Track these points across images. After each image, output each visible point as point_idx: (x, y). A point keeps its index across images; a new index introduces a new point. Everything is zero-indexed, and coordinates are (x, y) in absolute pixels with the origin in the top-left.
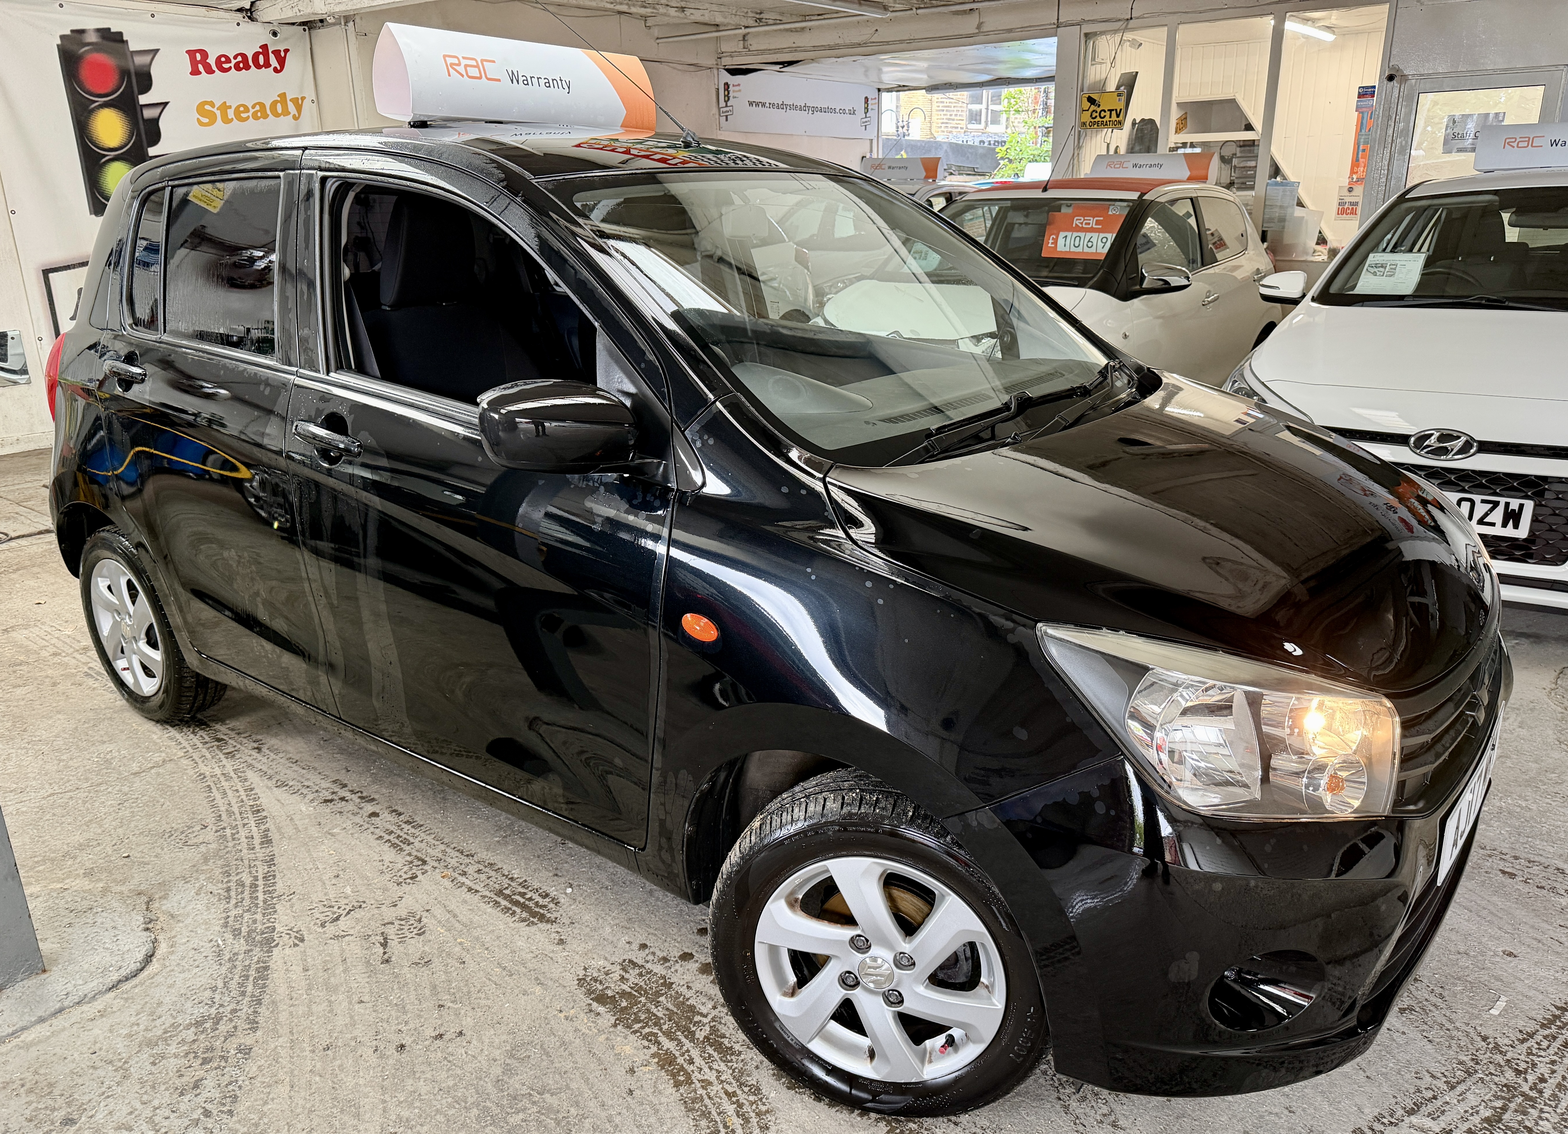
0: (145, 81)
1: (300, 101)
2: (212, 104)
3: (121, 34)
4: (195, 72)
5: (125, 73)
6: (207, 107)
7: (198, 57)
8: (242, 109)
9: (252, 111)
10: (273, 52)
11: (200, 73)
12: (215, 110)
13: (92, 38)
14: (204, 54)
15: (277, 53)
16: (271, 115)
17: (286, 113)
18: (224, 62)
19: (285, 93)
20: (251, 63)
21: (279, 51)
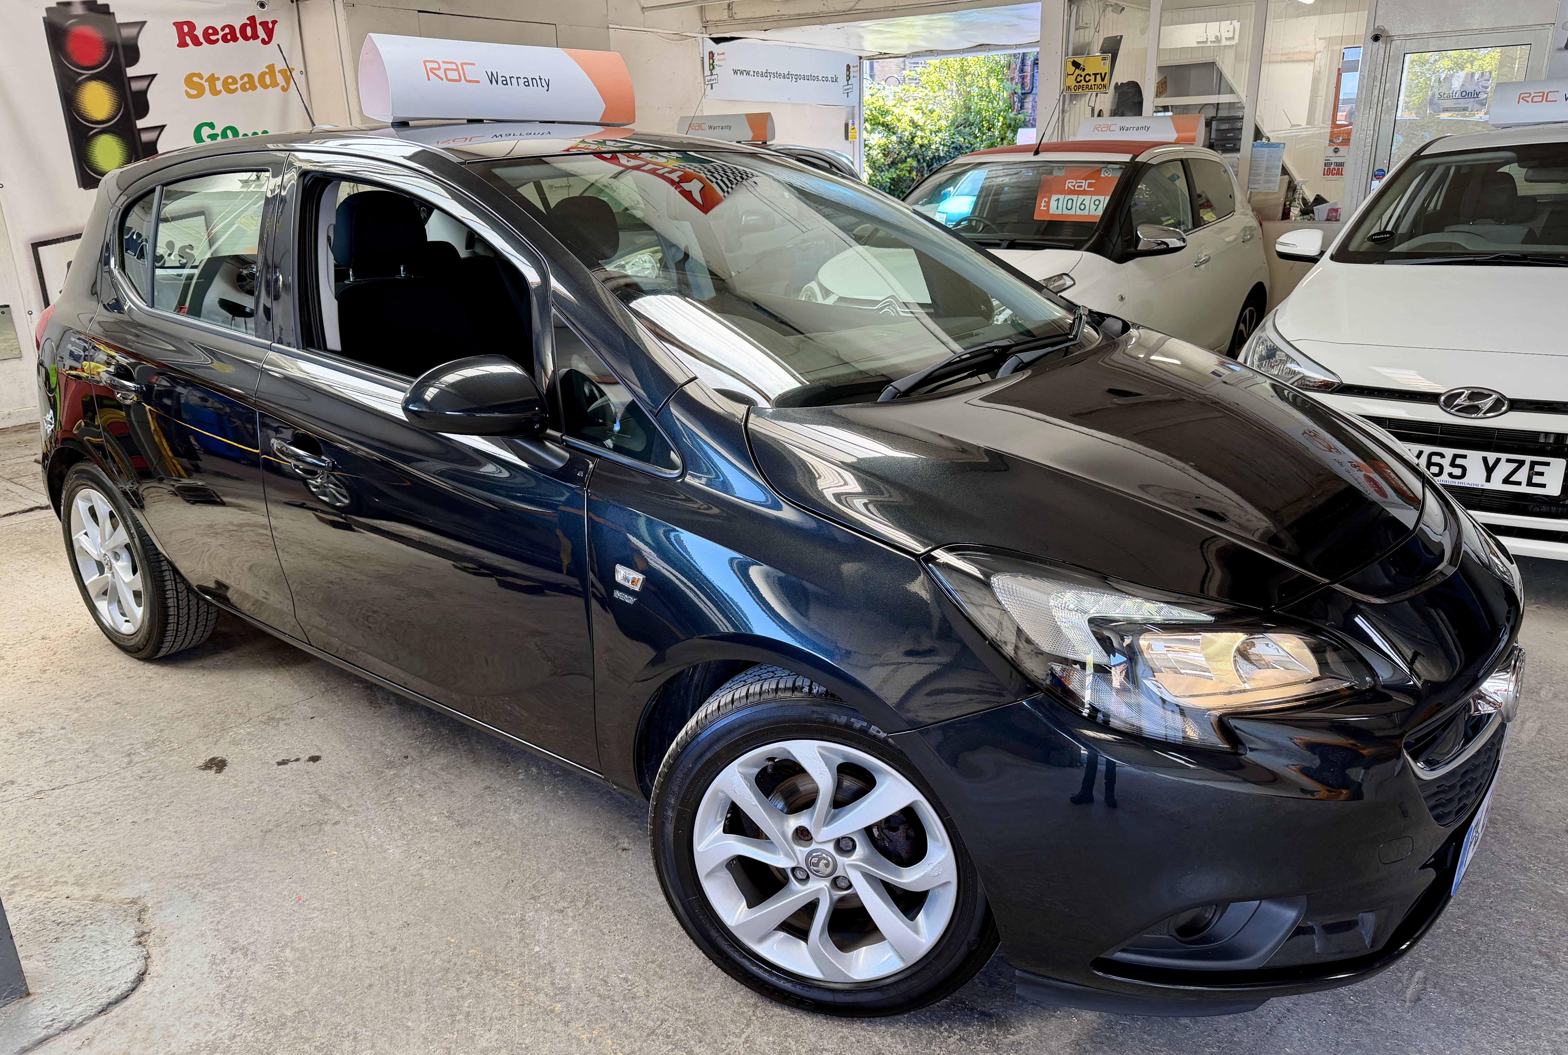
0: (132, 54)
1: (288, 73)
2: (200, 76)
3: (107, 6)
4: (182, 44)
5: (111, 46)
6: (195, 79)
7: (186, 29)
8: (230, 80)
9: (240, 82)
10: (260, 24)
11: (187, 45)
12: (203, 82)
13: (76, 10)
14: (192, 26)
15: (264, 24)
16: (260, 87)
18: (212, 34)
19: (273, 65)
20: (238, 35)
21: (267, 22)
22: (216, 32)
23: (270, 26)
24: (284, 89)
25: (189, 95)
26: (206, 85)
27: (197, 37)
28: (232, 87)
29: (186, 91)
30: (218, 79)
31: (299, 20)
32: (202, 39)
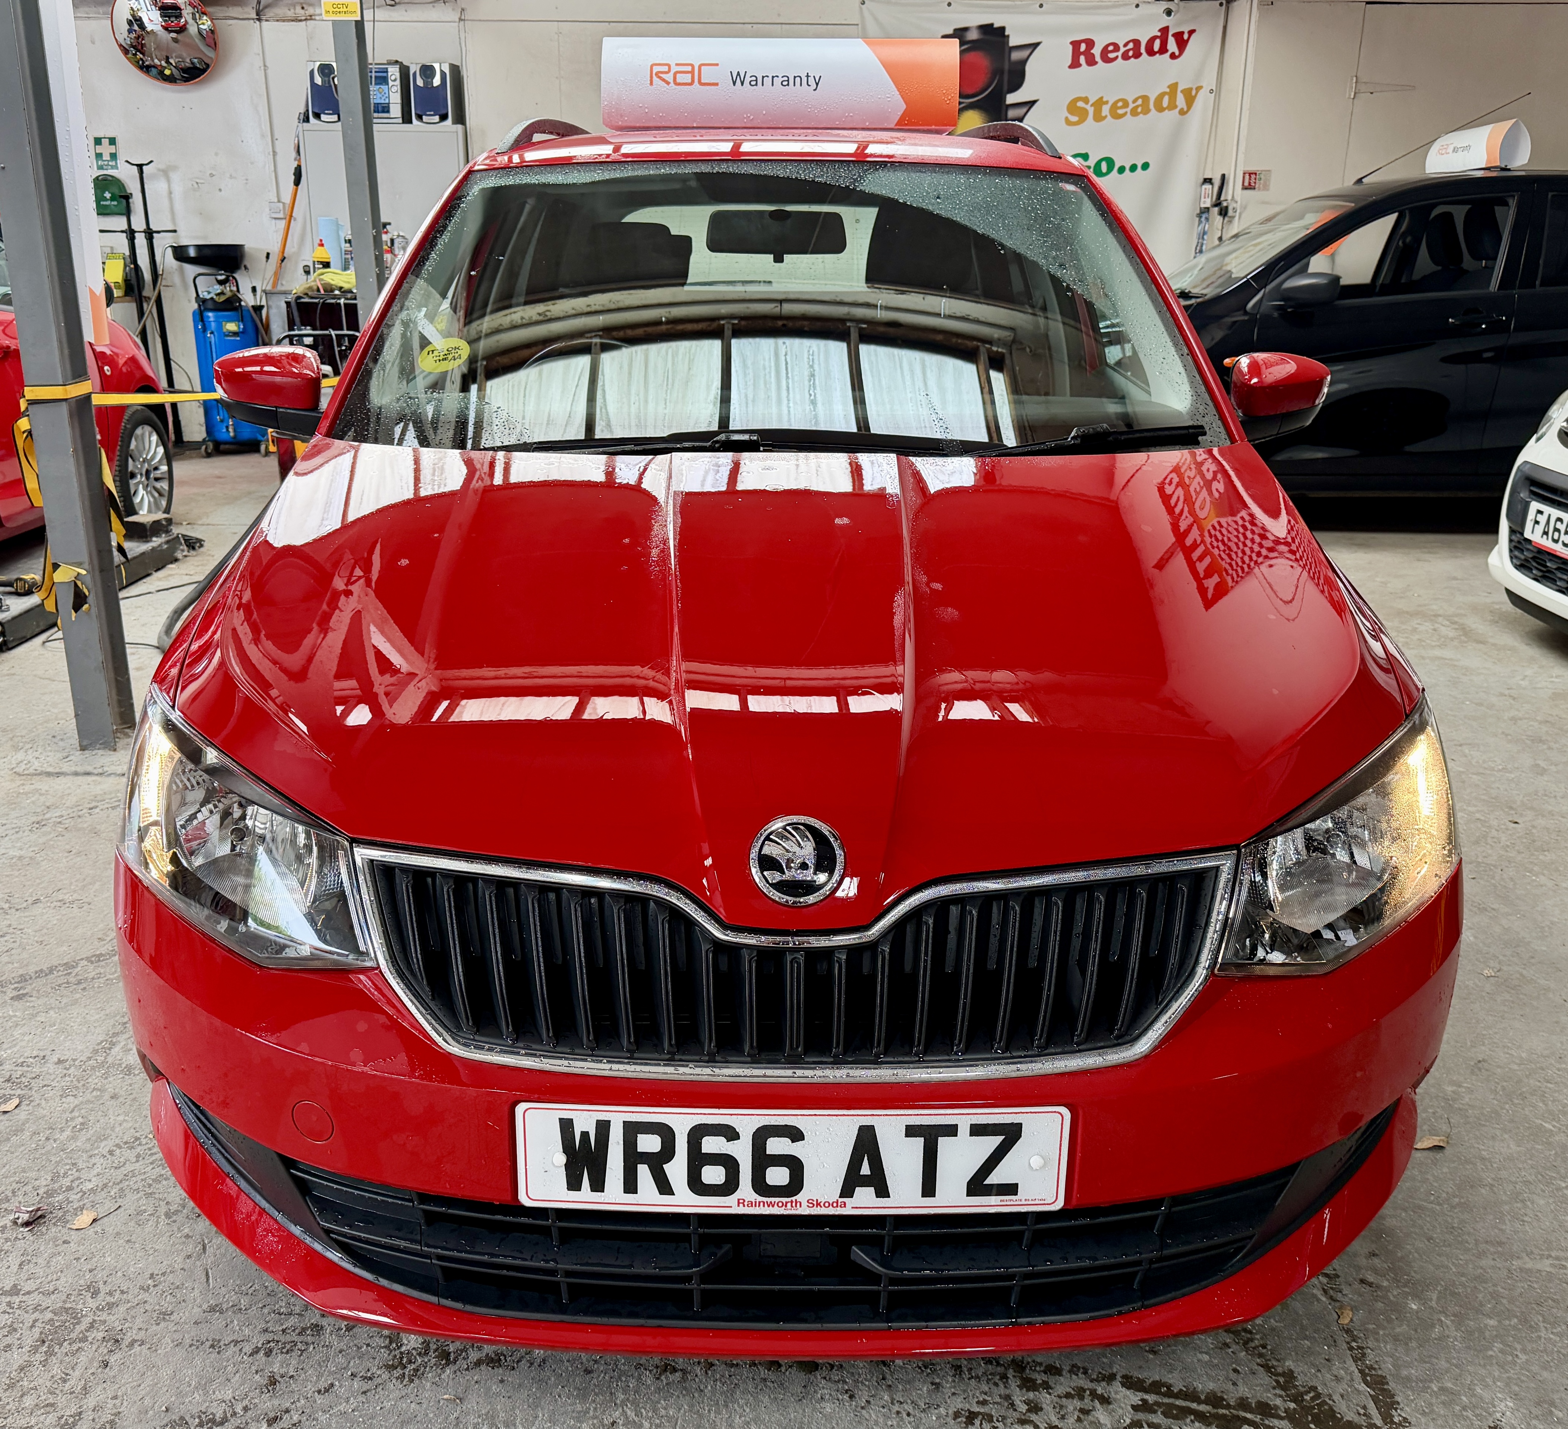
0: (1017, 78)
1: (1194, 93)
2: (1086, 100)
3: (1003, 29)
4: (1075, 64)
5: (997, 72)
6: (1080, 104)
7: (1083, 47)
8: (1120, 104)
9: (1131, 106)
10: (1173, 35)
11: (1080, 65)
12: (1088, 107)
13: (973, 35)
14: (1090, 43)
15: (1178, 36)
16: (1153, 110)
17: (1172, 106)
18: (1112, 52)
19: (1177, 84)
20: (1143, 50)
21: (1183, 33)
22: (1116, 48)
23: (1186, 37)
24: (1182, 113)
25: (1068, 122)
26: (1091, 110)
27: (1093, 55)
28: (1120, 112)
29: (1067, 118)
30: (1107, 102)
31: (1225, 28)
32: (1098, 58)
